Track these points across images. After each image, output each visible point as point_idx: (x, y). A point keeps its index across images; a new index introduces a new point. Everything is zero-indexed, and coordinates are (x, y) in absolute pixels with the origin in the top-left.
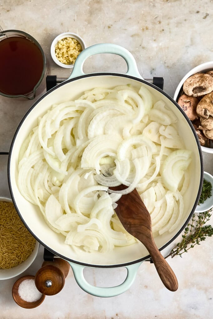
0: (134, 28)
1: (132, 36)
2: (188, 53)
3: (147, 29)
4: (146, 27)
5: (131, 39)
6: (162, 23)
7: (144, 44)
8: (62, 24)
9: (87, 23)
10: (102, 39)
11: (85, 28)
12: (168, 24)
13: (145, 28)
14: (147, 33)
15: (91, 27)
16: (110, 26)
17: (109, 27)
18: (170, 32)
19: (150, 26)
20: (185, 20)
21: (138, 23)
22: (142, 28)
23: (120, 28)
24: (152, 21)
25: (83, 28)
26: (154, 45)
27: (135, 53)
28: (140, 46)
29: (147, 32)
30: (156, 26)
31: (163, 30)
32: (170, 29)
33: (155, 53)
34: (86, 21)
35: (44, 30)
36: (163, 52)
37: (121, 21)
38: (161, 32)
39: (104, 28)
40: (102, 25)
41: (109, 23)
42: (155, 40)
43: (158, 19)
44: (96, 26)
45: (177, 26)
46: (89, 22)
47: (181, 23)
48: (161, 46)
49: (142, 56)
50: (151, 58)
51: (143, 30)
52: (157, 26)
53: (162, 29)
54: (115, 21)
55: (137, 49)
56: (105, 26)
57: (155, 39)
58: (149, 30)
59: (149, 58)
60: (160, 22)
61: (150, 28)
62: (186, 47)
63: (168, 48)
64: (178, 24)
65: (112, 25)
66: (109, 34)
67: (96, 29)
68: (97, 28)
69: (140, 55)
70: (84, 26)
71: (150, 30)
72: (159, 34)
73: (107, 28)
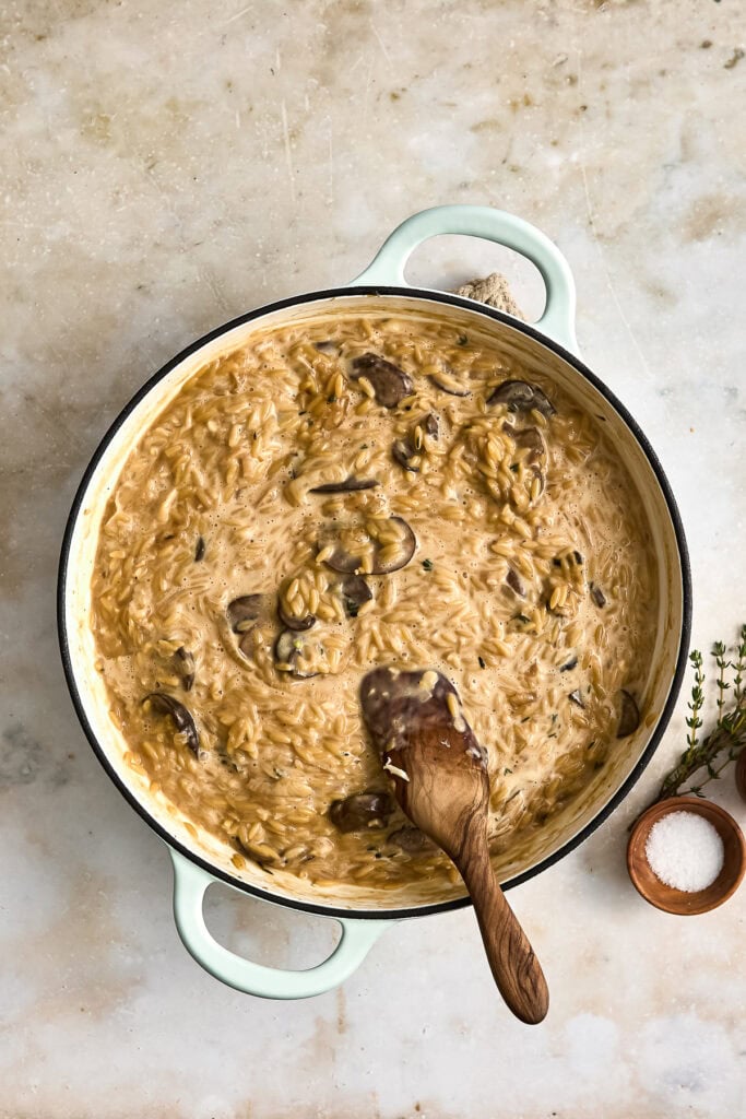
0: (484, 100)
1: (476, 128)
2: (670, 188)
3: (528, 103)
4: (526, 97)
5: (472, 138)
6: (583, 83)
7: (518, 158)
8: (229, 85)
9: (316, 82)
10: (369, 137)
11: (310, 99)
12: (603, 88)
13: (520, 100)
14: (528, 117)
15: (330, 95)
16: (396, 92)
17: (395, 97)
18: (608, 115)
19: (539, 93)
20: (663, 73)
21: (498, 81)
22: (509, 102)
23: (435, 99)
24: (546, 76)
25: (303, 100)
26: (554, 160)
27: (487, 186)
28: (504, 162)
29: (527, 115)
30: (559, 93)
31: (585, 108)
32: (607, 103)
33: (557, 188)
34: (313, 73)
35: (168, 106)
36: (584, 186)
37: (435, 74)
38: (576, 113)
39: (378, 99)
40: (368, 90)
41: (395, 82)
42: (555, 144)
43: (567, 69)
44: (348, 92)
45: (632, 96)
46: (326, 78)
47: (646, 83)
48: (577, 164)
49: (508, 197)
50: (541, 205)
51: (514, 105)
52: (565, 94)
53: (579, 104)
54: (417, 76)
55: (493, 172)
56: (380, 93)
57: (556, 138)
58: (536, 108)
59: (536, 204)
60: (573, 81)
61: (537, 102)
62: (665, 166)
63: (601, 170)
64: (638, 86)
65: (404, 90)
66: (396, 121)
67: (350, 102)
68: (352, 98)
69: (504, 196)
70: (306, 91)
71: (538, 106)
72: (571, 123)
73: (386, 102)
